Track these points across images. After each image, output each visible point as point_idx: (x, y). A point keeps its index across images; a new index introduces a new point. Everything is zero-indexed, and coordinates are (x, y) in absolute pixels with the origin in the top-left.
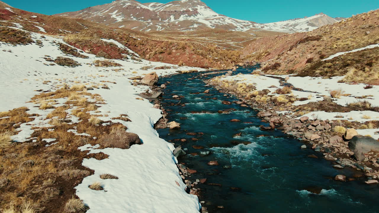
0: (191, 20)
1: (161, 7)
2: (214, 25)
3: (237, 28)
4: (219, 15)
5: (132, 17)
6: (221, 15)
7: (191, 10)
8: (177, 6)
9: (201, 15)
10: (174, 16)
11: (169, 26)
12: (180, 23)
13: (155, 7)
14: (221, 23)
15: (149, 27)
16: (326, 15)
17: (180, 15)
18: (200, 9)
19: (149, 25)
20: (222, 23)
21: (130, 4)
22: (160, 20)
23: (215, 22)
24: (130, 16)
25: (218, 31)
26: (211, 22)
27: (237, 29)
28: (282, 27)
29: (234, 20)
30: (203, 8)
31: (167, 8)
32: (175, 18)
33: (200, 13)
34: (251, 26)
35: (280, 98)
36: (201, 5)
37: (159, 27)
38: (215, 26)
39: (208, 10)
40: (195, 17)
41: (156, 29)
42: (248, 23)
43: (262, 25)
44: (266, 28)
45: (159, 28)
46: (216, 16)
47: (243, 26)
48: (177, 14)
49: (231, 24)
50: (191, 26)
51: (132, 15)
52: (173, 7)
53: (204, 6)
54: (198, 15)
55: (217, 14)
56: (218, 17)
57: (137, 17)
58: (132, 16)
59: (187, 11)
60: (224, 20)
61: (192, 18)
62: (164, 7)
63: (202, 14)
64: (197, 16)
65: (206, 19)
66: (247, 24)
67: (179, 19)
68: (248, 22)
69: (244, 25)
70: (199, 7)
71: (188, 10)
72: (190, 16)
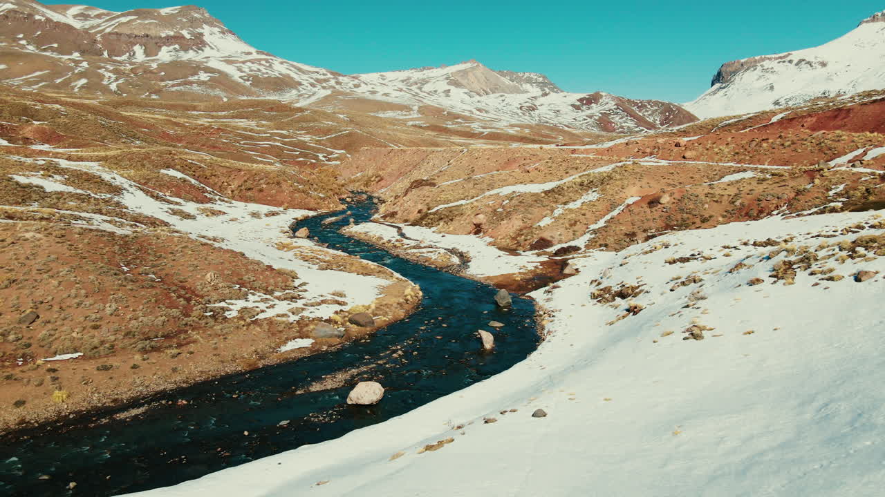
0: (190, 61)
1: (107, 21)
2: (249, 76)
3: (302, 87)
4: (258, 53)
5: (23, 42)
6: (263, 54)
7: (188, 37)
8: (150, 24)
9: (213, 49)
10: (144, 48)
11: (135, 74)
12: (162, 66)
13: (86, 20)
14: (264, 74)
15: (81, 75)
16: (481, 65)
17: (160, 47)
18: (211, 34)
19: (80, 69)
20: (267, 73)
21: (16, 7)
22: (106, 54)
23: (251, 71)
24: (16, 40)
25: (273, 106)
26: (240, 70)
27: (301, 89)
28: (396, 88)
29: (293, 66)
30: (218, 33)
31: (121, 24)
32: (147, 53)
33: (210, 44)
34: (333, 82)
35: (398, 244)
36: (212, 25)
37: (107, 74)
38: (251, 79)
39: (230, 37)
40: (198, 53)
41: (102, 80)
42: (324, 74)
43: (356, 82)
44: (363, 91)
45: (110, 77)
46: (249, 53)
47: (316, 81)
48: (152, 44)
49: (288, 76)
50: (193, 75)
51: (21, 36)
52: (140, 24)
53: (219, 27)
54: (207, 49)
55: (253, 50)
56: (255, 56)
57: (38, 42)
58: (20, 39)
59: (178, 38)
60: (270, 66)
61: (190, 55)
62: (113, 22)
63: (215, 46)
64: (203, 50)
65: (229, 61)
66: (322, 77)
67: (157, 55)
68: (325, 72)
69: (318, 80)
70: (206, 30)
71: (178, 35)
72: (186, 50)
